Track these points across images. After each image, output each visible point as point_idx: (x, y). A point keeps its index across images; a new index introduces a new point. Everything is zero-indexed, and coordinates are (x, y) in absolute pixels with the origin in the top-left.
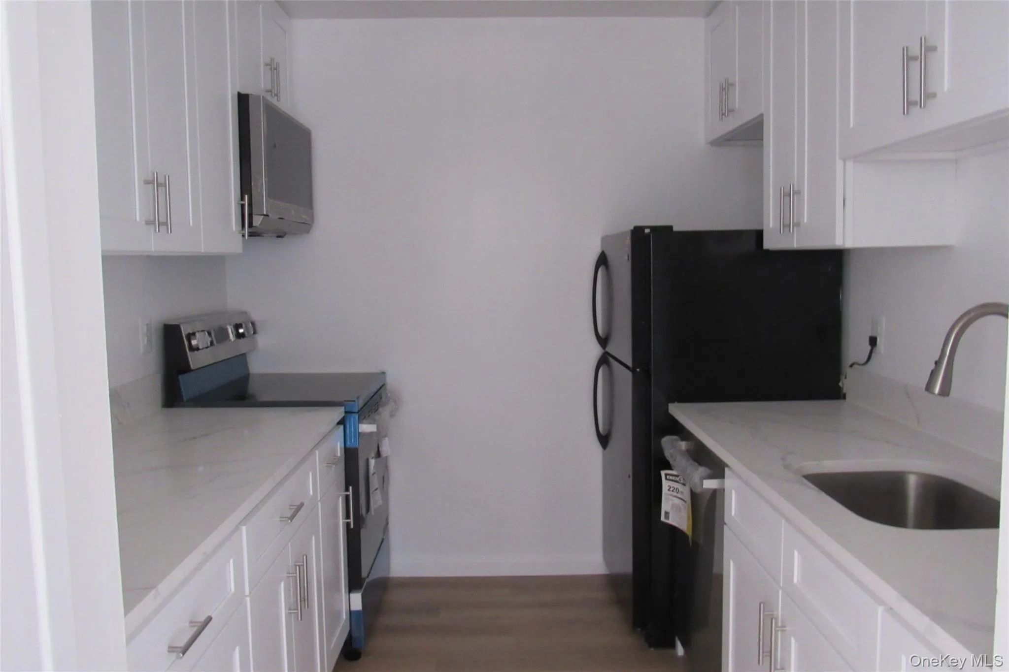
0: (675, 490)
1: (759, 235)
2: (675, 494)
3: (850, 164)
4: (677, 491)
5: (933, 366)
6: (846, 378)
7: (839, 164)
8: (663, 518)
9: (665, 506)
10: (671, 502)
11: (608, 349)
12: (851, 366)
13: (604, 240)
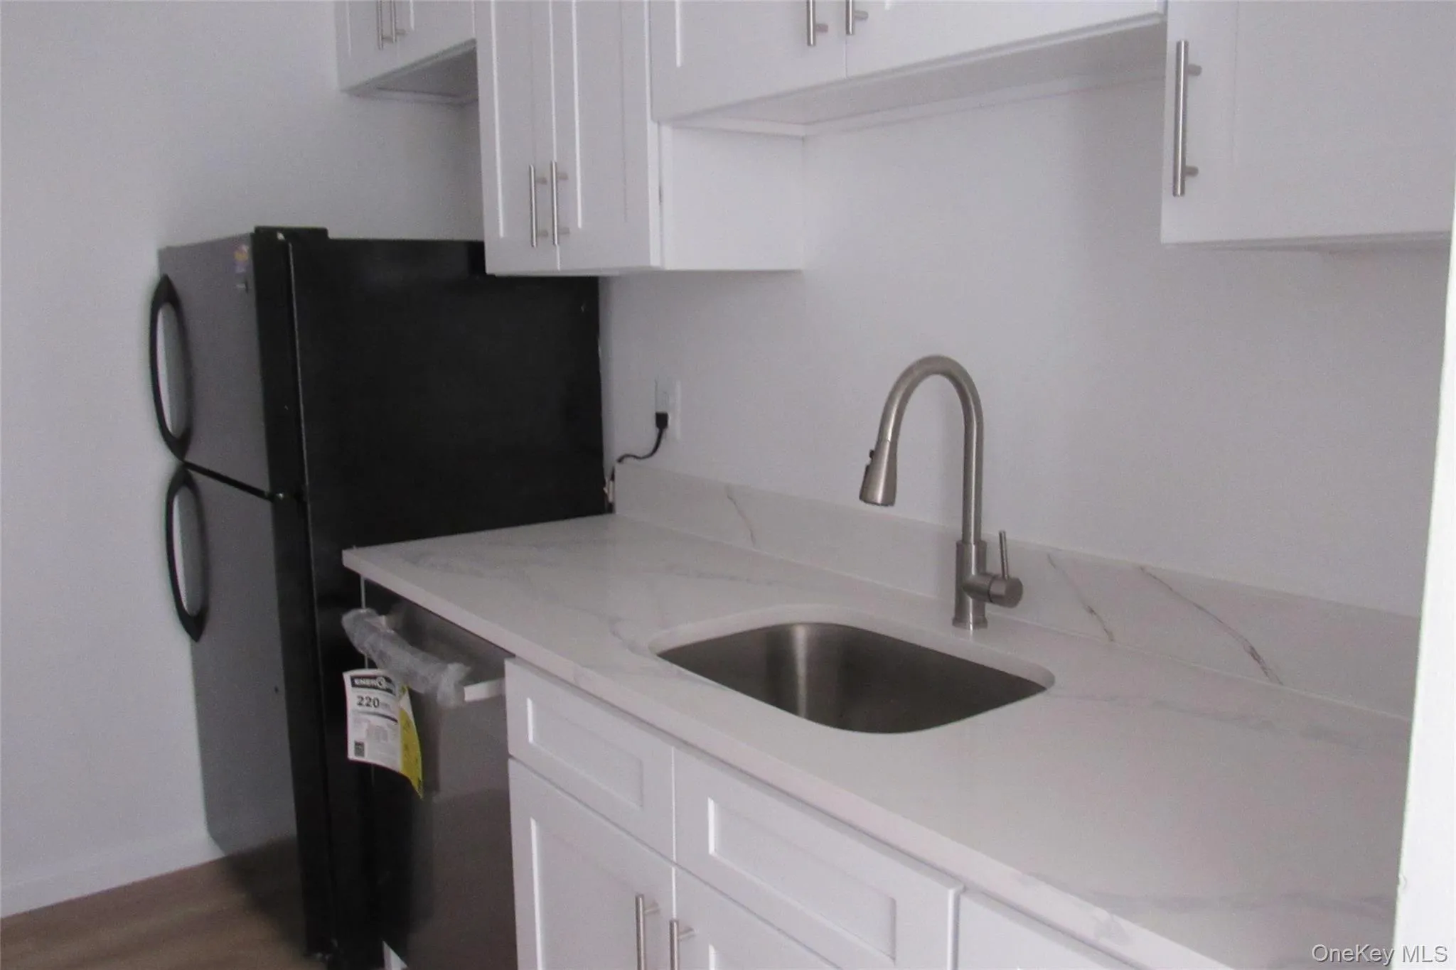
0: (372, 704)
1: (476, 251)
2: (372, 709)
3: (667, 131)
4: (377, 703)
5: (868, 460)
6: (613, 478)
7: (651, 127)
8: (352, 755)
9: (357, 730)
10: (365, 726)
11: (190, 458)
12: (620, 460)
13: (166, 255)
